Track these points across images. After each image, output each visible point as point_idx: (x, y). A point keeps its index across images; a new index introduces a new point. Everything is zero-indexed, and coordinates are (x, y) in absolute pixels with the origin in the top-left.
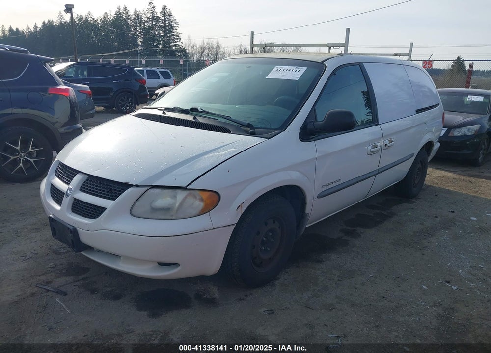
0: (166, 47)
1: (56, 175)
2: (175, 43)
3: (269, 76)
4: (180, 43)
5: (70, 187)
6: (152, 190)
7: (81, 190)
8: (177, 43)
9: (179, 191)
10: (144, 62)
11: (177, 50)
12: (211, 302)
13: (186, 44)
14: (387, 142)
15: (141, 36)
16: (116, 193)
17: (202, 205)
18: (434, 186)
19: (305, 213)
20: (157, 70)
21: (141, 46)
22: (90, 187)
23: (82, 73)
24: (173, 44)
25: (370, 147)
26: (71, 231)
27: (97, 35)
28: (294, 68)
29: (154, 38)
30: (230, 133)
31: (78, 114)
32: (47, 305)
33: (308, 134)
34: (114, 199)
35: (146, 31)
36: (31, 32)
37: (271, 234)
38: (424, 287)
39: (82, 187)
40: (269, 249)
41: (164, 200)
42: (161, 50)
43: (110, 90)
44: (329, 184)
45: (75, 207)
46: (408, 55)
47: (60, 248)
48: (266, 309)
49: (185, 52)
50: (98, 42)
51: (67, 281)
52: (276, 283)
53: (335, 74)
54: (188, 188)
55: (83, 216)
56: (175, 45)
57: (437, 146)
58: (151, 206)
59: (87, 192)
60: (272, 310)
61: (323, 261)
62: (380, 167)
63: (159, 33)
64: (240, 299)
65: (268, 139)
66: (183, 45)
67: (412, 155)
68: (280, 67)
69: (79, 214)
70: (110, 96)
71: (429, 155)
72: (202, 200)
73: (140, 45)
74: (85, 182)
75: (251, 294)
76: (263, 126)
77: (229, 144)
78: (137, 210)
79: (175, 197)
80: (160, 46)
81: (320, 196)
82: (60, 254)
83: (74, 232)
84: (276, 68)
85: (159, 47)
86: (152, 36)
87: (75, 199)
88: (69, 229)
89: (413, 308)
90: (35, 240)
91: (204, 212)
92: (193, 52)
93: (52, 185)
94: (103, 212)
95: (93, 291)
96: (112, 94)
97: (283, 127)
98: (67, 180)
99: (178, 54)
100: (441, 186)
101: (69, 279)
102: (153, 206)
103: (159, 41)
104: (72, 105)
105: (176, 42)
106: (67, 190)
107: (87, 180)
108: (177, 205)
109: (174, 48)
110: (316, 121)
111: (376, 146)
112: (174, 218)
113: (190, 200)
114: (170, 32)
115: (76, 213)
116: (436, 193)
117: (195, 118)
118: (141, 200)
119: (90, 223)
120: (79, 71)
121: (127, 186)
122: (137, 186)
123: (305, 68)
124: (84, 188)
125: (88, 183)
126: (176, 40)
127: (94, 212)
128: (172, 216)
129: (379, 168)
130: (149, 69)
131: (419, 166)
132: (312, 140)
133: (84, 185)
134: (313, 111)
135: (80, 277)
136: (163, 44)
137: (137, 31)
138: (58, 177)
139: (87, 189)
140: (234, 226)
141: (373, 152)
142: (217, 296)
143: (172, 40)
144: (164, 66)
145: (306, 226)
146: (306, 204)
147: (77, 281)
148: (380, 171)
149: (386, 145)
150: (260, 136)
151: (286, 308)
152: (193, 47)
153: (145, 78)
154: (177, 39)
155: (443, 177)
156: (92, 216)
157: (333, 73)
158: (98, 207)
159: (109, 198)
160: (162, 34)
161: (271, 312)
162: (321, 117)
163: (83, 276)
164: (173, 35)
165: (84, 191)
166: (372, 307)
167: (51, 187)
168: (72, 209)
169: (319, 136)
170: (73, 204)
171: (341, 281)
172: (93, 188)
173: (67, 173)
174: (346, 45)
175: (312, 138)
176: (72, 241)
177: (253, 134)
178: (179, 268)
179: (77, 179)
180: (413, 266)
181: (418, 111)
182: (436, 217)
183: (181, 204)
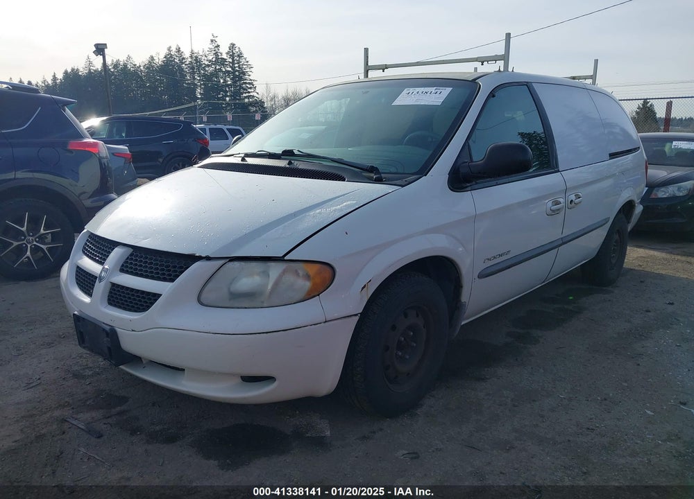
0: (235, 99)
1: (84, 252)
2: (247, 94)
3: (397, 102)
4: (255, 94)
5: (106, 267)
6: (231, 265)
7: (122, 270)
8: (252, 94)
9: (272, 264)
10: (205, 119)
11: (251, 104)
12: (320, 443)
13: (263, 95)
14: (573, 197)
15: (200, 86)
16: (175, 271)
17: (308, 285)
18: (636, 268)
19: (460, 301)
20: (225, 128)
21: (201, 99)
22: (136, 265)
23: (119, 133)
24: (244, 95)
25: (550, 204)
26: (106, 332)
27: (140, 87)
28: (433, 89)
29: (219, 88)
30: (344, 180)
31: (111, 182)
32: (62, 453)
33: (461, 179)
34: (172, 280)
35: (208, 78)
36: (47, 86)
37: (412, 333)
38: (649, 412)
39: (123, 265)
40: (408, 357)
41: (249, 279)
42: (228, 104)
43: (159, 154)
44: (495, 258)
45: (113, 297)
46: (591, 77)
47: (84, 369)
48: (406, 452)
49: (262, 106)
50: (141, 97)
51: (93, 418)
52: (418, 411)
53: (494, 96)
54: (286, 258)
55: (125, 309)
56: (248, 97)
57: (639, 209)
58: (229, 289)
59: (131, 273)
60: (416, 453)
61: (487, 378)
62: (564, 235)
63: (225, 81)
64: (364, 438)
65: (403, 186)
66: (260, 96)
67: (607, 220)
68: (411, 90)
69: (120, 307)
70: (158, 163)
71: (629, 223)
72: (308, 277)
73: (198, 98)
74: (128, 258)
75: (381, 430)
76: (393, 170)
77: (344, 195)
78: (207, 296)
79: (266, 274)
80: (228, 99)
81: (481, 276)
82: (84, 377)
83: (112, 334)
84: (406, 91)
85: (225, 100)
86: (215, 85)
87: (113, 285)
88: (104, 330)
89: (637, 443)
90: (46, 359)
91: (311, 296)
92: (274, 106)
93: (78, 267)
94: (156, 300)
95: (133, 432)
96: (161, 160)
97: (424, 170)
98: (101, 258)
99: (253, 109)
100: (648, 269)
101: (96, 414)
102: (232, 289)
103: (226, 92)
104: (104, 169)
105: (249, 92)
106: (101, 272)
107: (131, 255)
108: (269, 287)
109: (246, 100)
110: (472, 161)
111: (557, 203)
112: (265, 305)
113: (290, 278)
114: (241, 79)
115: (115, 306)
116: (642, 278)
117: (290, 163)
118: (213, 280)
119: (136, 319)
120: (115, 130)
121: (192, 259)
122: (208, 258)
123: (449, 90)
124: (126, 268)
125: (132, 259)
126: (250, 90)
127: (142, 301)
128: (263, 302)
129: (562, 236)
130: (213, 126)
131: (616, 237)
132: (467, 189)
133: (126, 262)
134: (466, 146)
135: (114, 411)
136: (231, 96)
137: (194, 79)
138: (88, 256)
139: (131, 268)
140: (357, 318)
141: (553, 211)
142: (328, 433)
143: (244, 89)
144: (233, 123)
145: (463, 323)
146: (462, 287)
147: (108, 417)
148: (564, 241)
149: (572, 201)
150: (390, 182)
151: (437, 449)
152: (273, 99)
153: (208, 137)
154: (251, 88)
155: (648, 257)
156: (139, 309)
157: (492, 95)
158: (149, 294)
159: (165, 280)
160: (229, 83)
161: (415, 456)
162: (479, 156)
163: (118, 409)
164: (246, 83)
165: (127, 272)
166: (572, 445)
167: (77, 271)
168: (109, 300)
169: (477, 183)
170: (110, 292)
171: (517, 406)
172: (141, 266)
173: (101, 247)
174: (505, 58)
175: (466, 187)
176: (109, 348)
177: (379, 180)
178: (275, 384)
179: (116, 255)
180: (626, 382)
181: (613, 156)
182: (648, 311)
183: (276, 284)
